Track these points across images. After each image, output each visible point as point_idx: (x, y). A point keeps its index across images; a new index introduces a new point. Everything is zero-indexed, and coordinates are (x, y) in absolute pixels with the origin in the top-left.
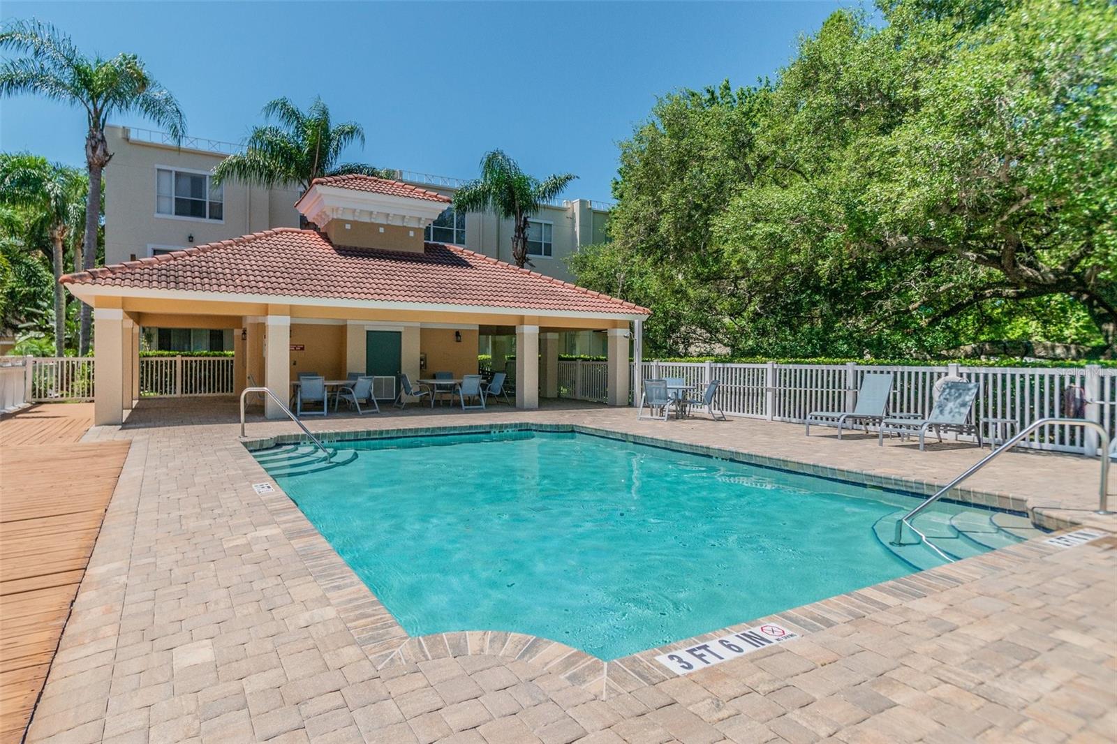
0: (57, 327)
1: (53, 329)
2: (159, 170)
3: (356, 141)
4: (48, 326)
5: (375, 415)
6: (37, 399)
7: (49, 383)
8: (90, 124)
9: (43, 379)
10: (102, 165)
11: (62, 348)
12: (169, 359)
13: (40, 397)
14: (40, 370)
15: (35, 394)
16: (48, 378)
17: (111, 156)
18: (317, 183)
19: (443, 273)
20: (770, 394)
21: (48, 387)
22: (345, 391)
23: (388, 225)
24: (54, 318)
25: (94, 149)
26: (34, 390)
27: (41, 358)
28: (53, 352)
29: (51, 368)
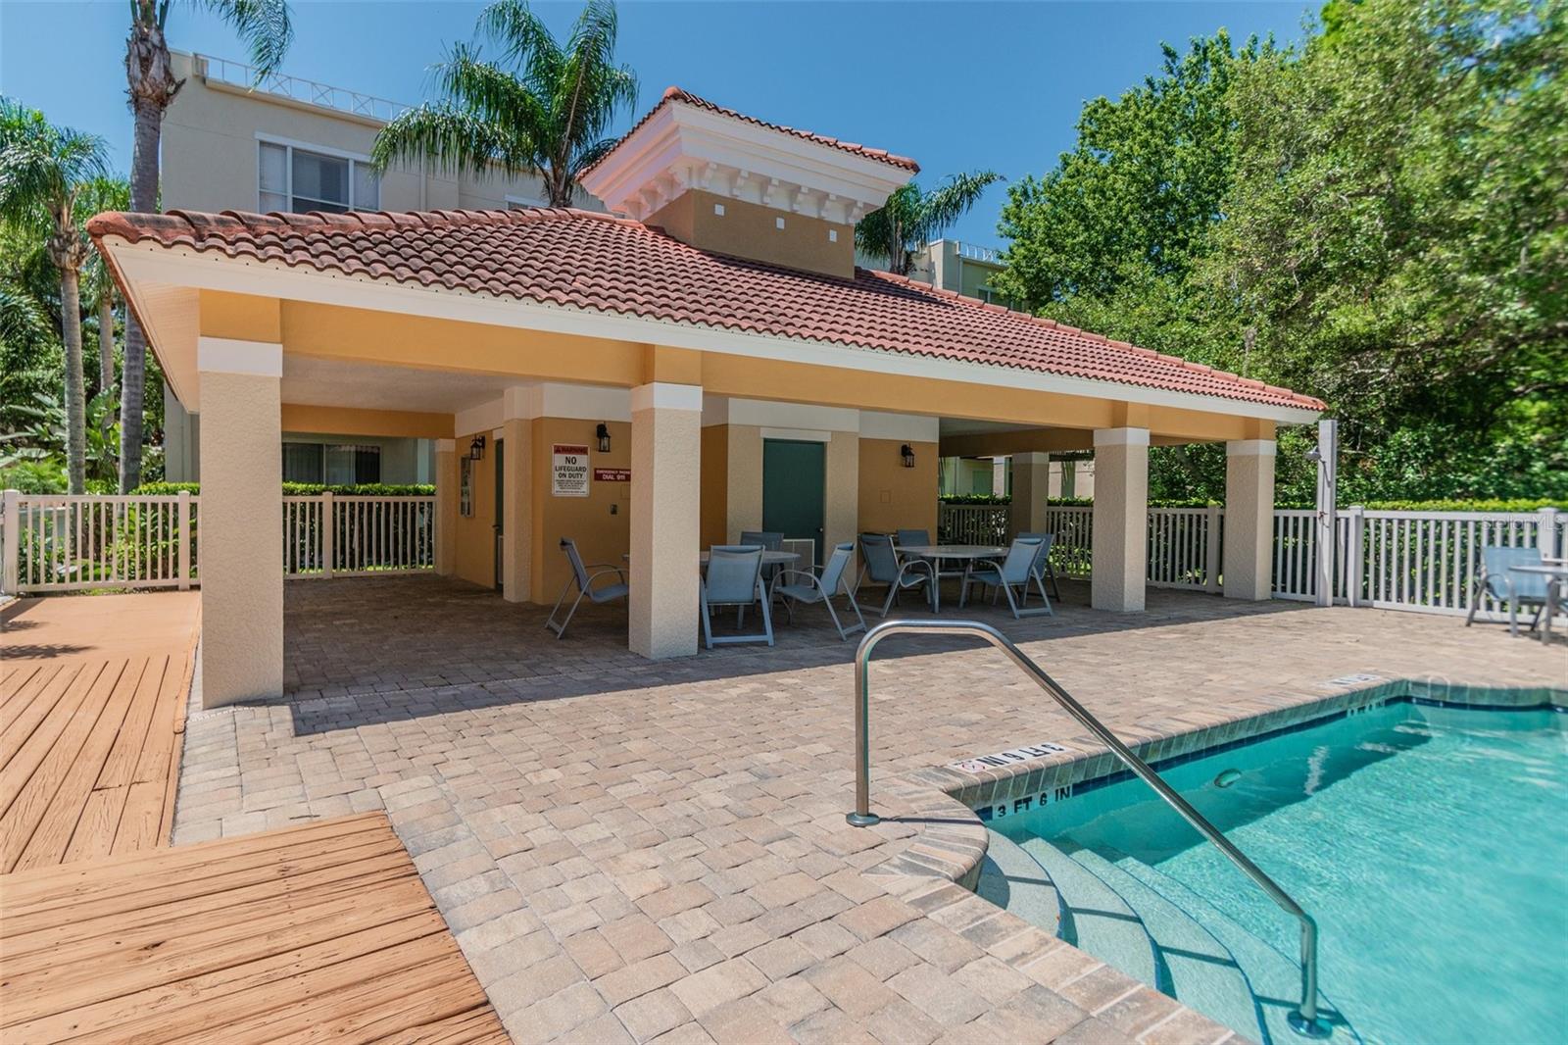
0: (72, 438)
1: (63, 443)
2: (262, 143)
4: (53, 439)
6: (30, 587)
7: (56, 551)
8: (134, 13)
9: (43, 541)
10: (163, 101)
11: (80, 478)
12: (308, 499)
13: (36, 581)
14: (36, 521)
15: (24, 575)
16: (55, 537)
17: (178, 86)
18: (677, 95)
21: (55, 559)
23: (793, 214)
24: (66, 422)
25: (145, 62)
26: (23, 565)
27: (39, 498)
28: (65, 486)
29: (61, 517)
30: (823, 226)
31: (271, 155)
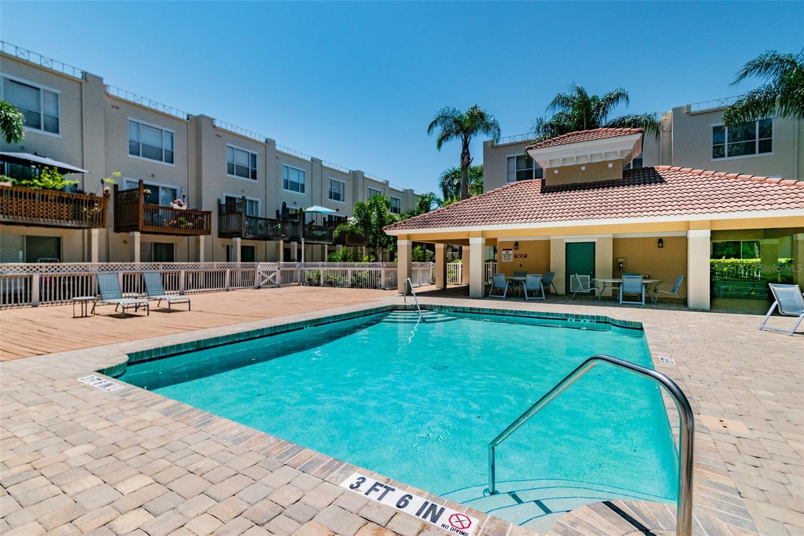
2: (508, 158)
3: (624, 101)
10: (467, 165)
18: (528, 149)
22: (518, 283)
30: (605, 163)
31: (511, 160)
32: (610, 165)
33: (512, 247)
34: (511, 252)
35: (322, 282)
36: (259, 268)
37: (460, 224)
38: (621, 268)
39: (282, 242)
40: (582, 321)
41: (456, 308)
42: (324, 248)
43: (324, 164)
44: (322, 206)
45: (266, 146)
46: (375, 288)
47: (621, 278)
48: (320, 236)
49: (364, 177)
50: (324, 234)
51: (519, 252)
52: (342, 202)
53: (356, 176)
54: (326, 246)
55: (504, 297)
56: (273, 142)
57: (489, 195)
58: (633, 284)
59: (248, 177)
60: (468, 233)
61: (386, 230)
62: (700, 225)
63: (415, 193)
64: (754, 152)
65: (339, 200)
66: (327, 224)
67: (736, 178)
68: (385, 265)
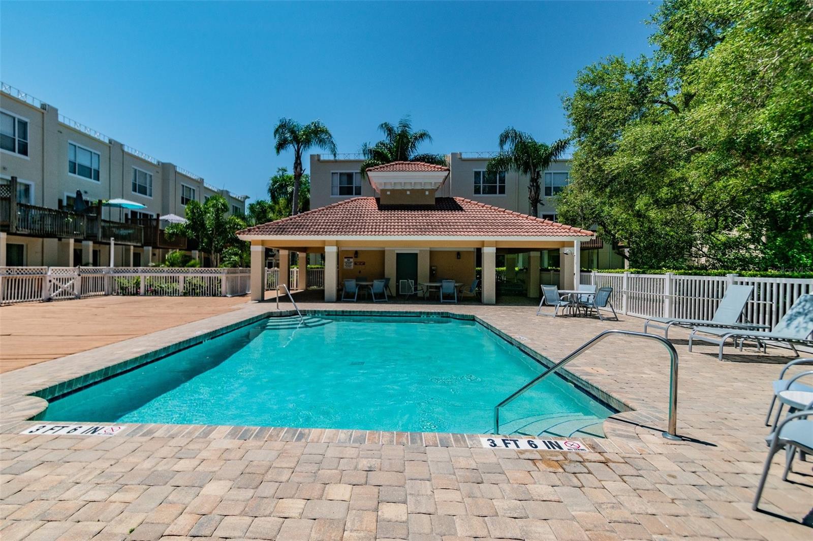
2: (332, 173)
3: (427, 141)
5: (385, 302)
10: (300, 175)
18: (368, 171)
19: (448, 216)
20: (667, 301)
22: (365, 287)
23: (412, 189)
25: (296, 168)
30: (423, 191)
31: (335, 176)
32: (427, 193)
33: (353, 256)
34: (351, 260)
35: (142, 290)
36: (49, 273)
37: (317, 233)
38: (434, 274)
39: (72, 241)
40: (431, 317)
41: (329, 311)
42: (129, 250)
43: (126, 149)
44: (123, 198)
45: (43, 113)
46: (214, 295)
47: (441, 282)
48: (126, 236)
49: (176, 172)
50: (129, 233)
51: (359, 260)
52: (150, 198)
53: (166, 169)
54: (132, 248)
55: (355, 300)
56: (55, 111)
57: (334, 207)
58: (448, 286)
59: (14, 151)
60: (324, 242)
61: (239, 234)
62: (490, 244)
63: (231, 195)
64: (496, 193)
65: (146, 194)
66: (130, 221)
67: (504, 212)
68: (226, 271)
